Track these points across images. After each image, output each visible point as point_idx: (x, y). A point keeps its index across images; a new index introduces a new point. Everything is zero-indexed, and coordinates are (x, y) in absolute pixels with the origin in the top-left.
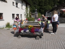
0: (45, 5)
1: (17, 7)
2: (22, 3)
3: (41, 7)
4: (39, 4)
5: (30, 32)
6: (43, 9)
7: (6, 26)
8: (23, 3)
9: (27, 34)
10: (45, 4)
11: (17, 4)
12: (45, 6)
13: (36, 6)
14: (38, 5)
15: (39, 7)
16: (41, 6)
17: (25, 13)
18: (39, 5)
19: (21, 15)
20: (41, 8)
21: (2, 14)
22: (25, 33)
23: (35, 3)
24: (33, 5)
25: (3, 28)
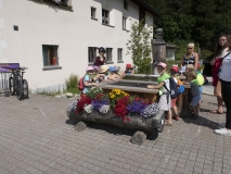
0: (217, 11)
1: (105, 22)
2: (126, 7)
3: (201, 19)
4: (193, 8)
5: (112, 115)
6: (208, 27)
7: (66, 88)
8: (129, 7)
9: (104, 118)
10: (220, 8)
11: (105, 13)
12: (218, 16)
13: (182, 15)
14: (189, 14)
15: (191, 21)
16: (203, 14)
17: (130, 45)
18: (194, 12)
19: (120, 50)
20: (199, 24)
21: (56, 47)
22: (98, 117)
23: (176, 7)
24: (168, 13)
25: (59, 93)
